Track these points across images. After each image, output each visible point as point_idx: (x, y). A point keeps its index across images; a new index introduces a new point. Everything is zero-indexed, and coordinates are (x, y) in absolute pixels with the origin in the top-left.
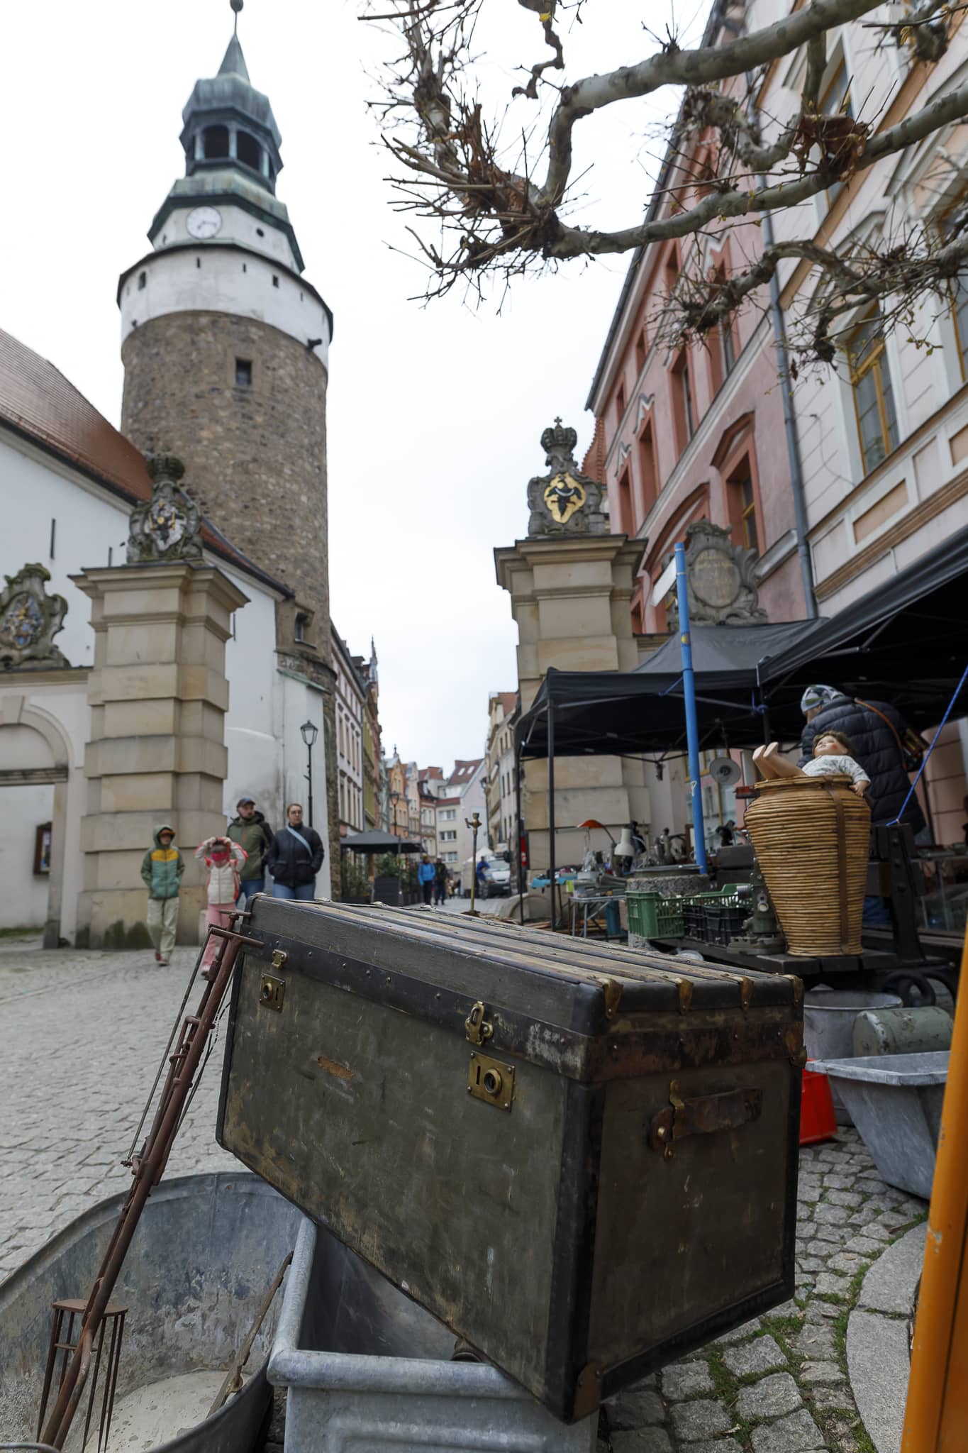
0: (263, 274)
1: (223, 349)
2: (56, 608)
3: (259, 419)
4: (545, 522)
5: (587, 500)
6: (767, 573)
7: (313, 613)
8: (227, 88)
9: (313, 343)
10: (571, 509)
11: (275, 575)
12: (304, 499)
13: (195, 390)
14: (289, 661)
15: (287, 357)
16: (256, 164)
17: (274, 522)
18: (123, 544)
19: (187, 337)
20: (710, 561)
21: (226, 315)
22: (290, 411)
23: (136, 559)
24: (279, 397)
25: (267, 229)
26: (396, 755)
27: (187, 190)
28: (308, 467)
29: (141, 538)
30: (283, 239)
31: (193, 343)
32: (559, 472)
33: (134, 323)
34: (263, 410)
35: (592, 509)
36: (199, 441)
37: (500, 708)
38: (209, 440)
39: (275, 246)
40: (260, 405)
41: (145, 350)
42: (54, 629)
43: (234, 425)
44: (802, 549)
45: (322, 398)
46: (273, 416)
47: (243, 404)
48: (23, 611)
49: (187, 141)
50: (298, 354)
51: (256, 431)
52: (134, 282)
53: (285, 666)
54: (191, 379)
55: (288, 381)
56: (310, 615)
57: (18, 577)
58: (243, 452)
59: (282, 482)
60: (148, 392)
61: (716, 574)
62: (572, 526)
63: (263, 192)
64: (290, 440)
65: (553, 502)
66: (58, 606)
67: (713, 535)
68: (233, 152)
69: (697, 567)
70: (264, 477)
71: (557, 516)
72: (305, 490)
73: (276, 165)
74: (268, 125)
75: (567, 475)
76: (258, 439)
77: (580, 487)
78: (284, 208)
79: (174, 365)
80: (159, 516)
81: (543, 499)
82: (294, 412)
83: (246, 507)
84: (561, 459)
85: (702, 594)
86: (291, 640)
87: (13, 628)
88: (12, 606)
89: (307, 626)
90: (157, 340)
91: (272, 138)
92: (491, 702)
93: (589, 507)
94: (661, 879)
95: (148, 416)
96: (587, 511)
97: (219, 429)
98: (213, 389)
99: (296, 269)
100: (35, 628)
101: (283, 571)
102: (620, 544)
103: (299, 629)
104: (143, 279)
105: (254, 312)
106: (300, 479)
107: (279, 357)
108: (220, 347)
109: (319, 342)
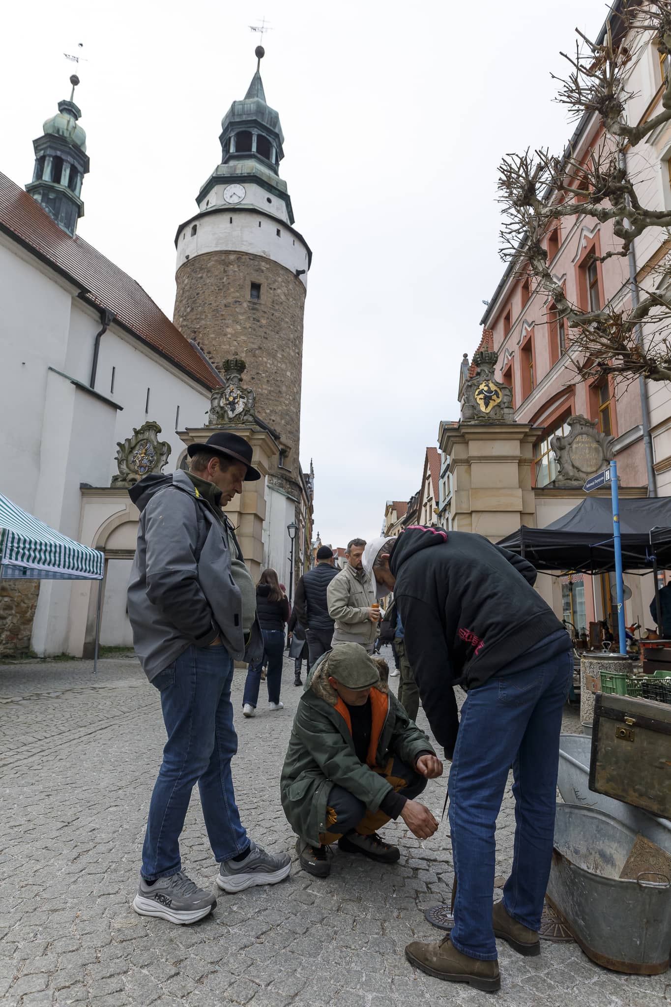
0: (270, 227)
1: (242, 275)
2: (164, 449)
3: (264, 322)
4: (475, 412)
5: (503, 399)
6: (619, 450)
7: (290, 449)
8: (253, 107)
9: (300, 273)
10: (492, 404)
11: (269, 423)
12: (288, 374)
13: (224, 302)
14: (275, 480)
15: (283, 282)
16: (268, 156)
17: (269, 388)
18: (207, 413)
19: (221, 268)
20: (583, 442)
21: (247, 254)
22: (283, 317)
23: (214, 422)
24: (277, 307)
25: (273, 198)
26: (318, 539)
27: (225, 171)
28: (292, 354)
29: (218, 409)
30: (283, 203)
31: (225, 271)
32: (485, 380)
33: (187, 257)
34: (266, 316)
35: (506, 405)
36: (225, 335)
37: (395, 512)
38: (231, 334)
39: (278, 209)
40: (265, 312)
41: (194, 275)
42: (162, 463)
43: (248, 325)
44: (646, 439)
45: (302, 308)
46: (272, 320)
47: (255, 311)
48: (144, 451)
49: (225, 140)
50: (289, 279)
51: (261, 329)
52: (188, 230)
53: (272, 484)
54: (222, 294)
55: (283, 297)
56: (288, 450)
57: (141, 430)
58: (253, 343)
59: (276, 362)
60: (194, 302)
61: (587, 451)
62: (492, 415)
63: (272, 174)
64: (282, 335)
65: (480, 399)
66: (165, 449)
67: (586, 425)
68: (254, 149)
69: (574, 446)
70: (265, 359)
71: (483, 408)
72: (290, 368)
73: (280, 155)
74: (277, 131)
75: (490, 382)
76: (263, 334)
77: (498, 390)
78: (285, 184)
79: (212, 285)
80: (230, 396)
81: (474, 397)
82: (286, 317)
83: (253, 378)
84: (487, 372)
85: (577, 464)
86: (276, 466)
87: (137, 461)
88: (137, 448)
89: (286, 457)
90: (201, 269)
91: (279, 138)
92: (387, 508)
93: (504, 403)
94: (606, 662)
95: (194, 317)
96: (503, 406)
97: (239, 327)
98: (236, 302)
99: (289, 223)
100: (151, 462)
101: (273, 421)
102: (527, 430)
103: (281, 459)
104: (195, 229)
105: (264, 252)
106: (287, 361)
107: (278, 282)
108: (241, 274)
109: (303, 272)
